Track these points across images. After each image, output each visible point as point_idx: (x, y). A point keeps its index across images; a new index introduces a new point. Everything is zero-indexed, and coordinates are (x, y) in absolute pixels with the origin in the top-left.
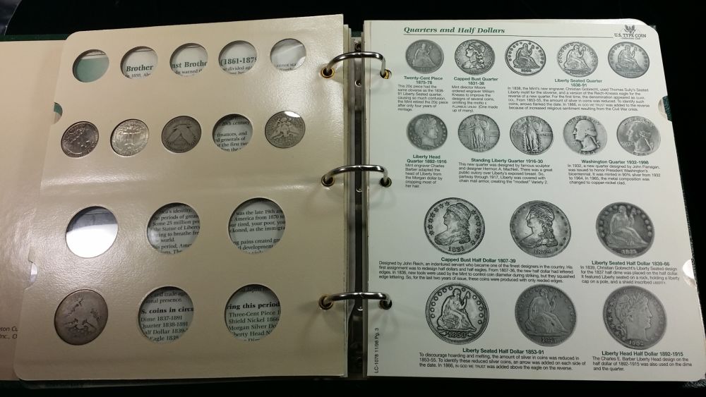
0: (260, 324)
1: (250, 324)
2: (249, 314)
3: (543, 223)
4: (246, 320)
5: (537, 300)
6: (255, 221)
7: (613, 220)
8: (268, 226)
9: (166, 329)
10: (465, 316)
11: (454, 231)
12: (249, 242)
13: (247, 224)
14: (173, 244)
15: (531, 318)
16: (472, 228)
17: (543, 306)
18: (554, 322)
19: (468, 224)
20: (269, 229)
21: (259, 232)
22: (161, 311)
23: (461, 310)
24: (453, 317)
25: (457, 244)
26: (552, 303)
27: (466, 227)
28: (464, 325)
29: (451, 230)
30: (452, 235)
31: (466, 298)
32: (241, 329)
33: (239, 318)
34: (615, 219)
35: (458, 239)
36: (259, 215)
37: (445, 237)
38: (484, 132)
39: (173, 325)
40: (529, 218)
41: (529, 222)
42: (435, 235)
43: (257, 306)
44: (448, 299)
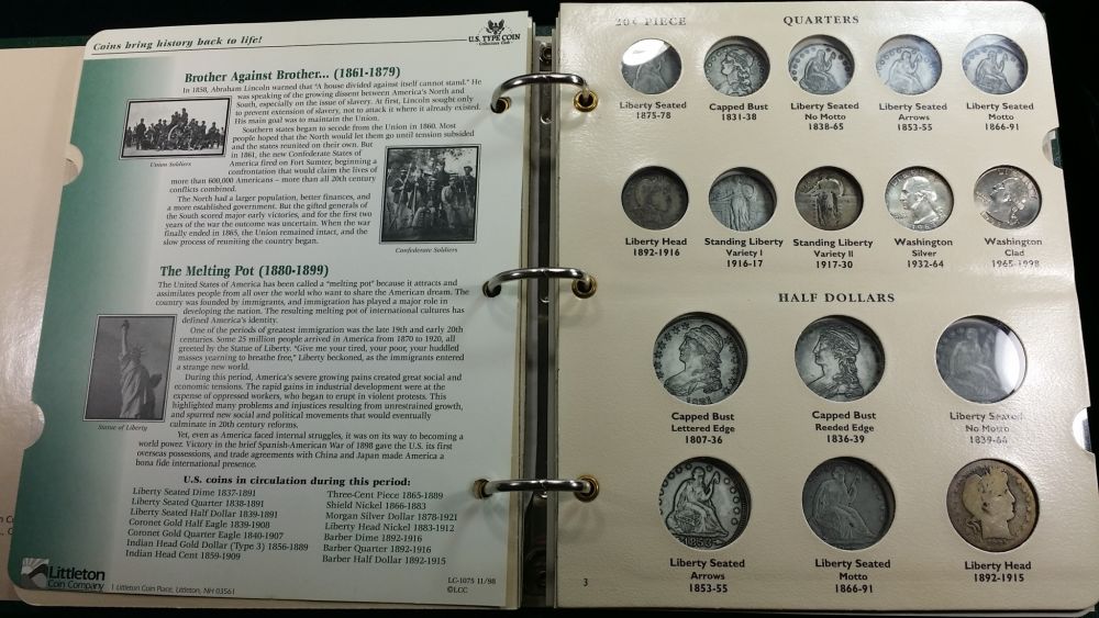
0: (375, 512)
1: (359, 511)
2: (358, 495)
3: (841, 358)
4: (354, 505)
5: (828, 485)
6: (375, 344)
7: (955, 352)
8: (395, 353)
9: (230, 509)
10: (711, 511)
11: (696, 372)
12: (366, 378)
13: (363, 349)
14: (245, 373)
15: (817, 514)
16: (726, 366)
17: (836, 496)
18: (853, 521)
19: (718, 361)
20: (397, 358)
21: (382, 362)
22: (224, 481)
23: (705, 502)
24: (691, 513)
25: (699, 394)
26: (851, 491)
27: (715, 365)
28: (709, 526)
29: (692, 370)
30: (692, 378)
31: (713, 482)
32: (345, 517)
33: (342, 500)
34: (960, 350)
35: (702, 384)
36: (383, 335)
37: (681, 382)
38: (748, 205)
39: (241, 503)
40: (818, 349)
41: (818, 357)
42: (665, 378)
43: (371, 483)
44: (684, 485)
